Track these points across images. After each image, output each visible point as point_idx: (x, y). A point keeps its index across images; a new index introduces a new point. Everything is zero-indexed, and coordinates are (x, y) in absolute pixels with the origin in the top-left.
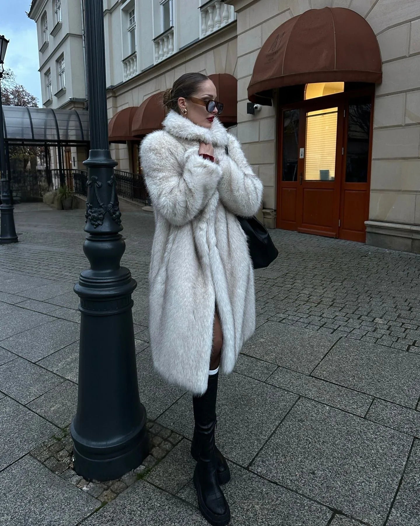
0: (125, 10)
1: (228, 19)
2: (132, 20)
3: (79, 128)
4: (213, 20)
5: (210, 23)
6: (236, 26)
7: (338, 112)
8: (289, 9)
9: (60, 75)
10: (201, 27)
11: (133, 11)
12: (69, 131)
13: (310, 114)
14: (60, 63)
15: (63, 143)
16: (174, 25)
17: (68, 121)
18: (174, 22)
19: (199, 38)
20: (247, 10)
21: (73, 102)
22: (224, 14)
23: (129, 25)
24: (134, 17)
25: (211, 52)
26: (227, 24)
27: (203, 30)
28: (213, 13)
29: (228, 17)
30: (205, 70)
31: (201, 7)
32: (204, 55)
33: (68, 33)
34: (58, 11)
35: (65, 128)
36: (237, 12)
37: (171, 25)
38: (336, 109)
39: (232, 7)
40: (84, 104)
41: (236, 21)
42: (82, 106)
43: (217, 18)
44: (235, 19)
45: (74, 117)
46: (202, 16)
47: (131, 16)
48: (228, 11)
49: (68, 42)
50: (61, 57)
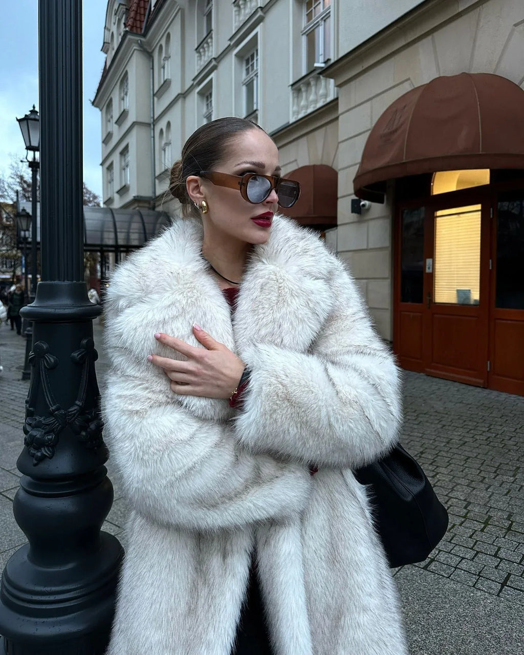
0: (201, 94)
1: (326, 98)
2: (209, 105)
3: (142, 231)
4: (307, 99)
5: (303, 103)
6: (337, 105)
7: (482, 211)
8: (409, 79)
9: (124, 169)
10: (292, 108)
11: (211, 94)
12: (131, 234)
13: (439, 213)
14: (125, 155)
15: (122, 249)
16: (259, 108)
17: (130, 223)
18: (259, 104)
19: (289, 122)
20: (353, 83)
21: (137, 200)
22: (322, 91)
23: (205, 110)
24: (211, 102)
25: (305, 139)
26: (325, 103)
27: (294, 113)
28: (307, 91)
29: (326, 96)
30: (296, 160)
31: (292, 85)
32: (295, 143)
33: (135, 120)
34: (125, 98)
35: (126, 231)
36: (339, 86)
37: (255, 108)
38: (478, 207)
39: (332, 81)
40: (149, 203)
41: (336, 99)
42: (147, 205)
43: (312, 97)
44: (336, 97)
45: (137, 218)
46: (293, 95)
47: (207, 100)
48: (326, 87)
49: (134, 132)
50: (126, 149)
